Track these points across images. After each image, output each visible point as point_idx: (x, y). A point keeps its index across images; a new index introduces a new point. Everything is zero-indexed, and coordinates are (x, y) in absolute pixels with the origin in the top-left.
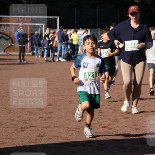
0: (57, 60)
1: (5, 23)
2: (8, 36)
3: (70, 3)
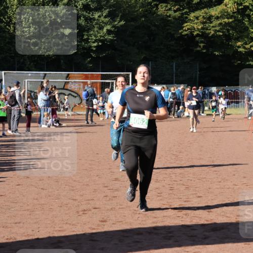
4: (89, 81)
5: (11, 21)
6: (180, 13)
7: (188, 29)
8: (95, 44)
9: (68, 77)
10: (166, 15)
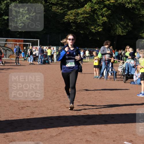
0: (38, 64)
1: (9, 43)
2: (11, 49)
3: (45, 32)
4: (18, 43)
6: (63, 11)
7: (67, 19)
9: (6, 41)
10: (56, 12)
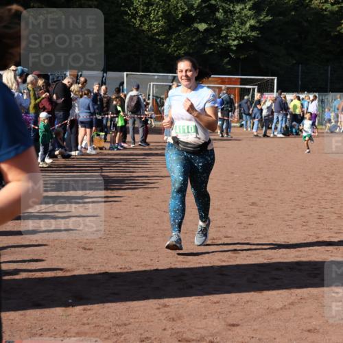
5: (137, 13)
6: (338, 7)
8: (236, 43)
10: (322, 9)
